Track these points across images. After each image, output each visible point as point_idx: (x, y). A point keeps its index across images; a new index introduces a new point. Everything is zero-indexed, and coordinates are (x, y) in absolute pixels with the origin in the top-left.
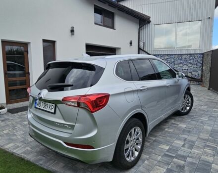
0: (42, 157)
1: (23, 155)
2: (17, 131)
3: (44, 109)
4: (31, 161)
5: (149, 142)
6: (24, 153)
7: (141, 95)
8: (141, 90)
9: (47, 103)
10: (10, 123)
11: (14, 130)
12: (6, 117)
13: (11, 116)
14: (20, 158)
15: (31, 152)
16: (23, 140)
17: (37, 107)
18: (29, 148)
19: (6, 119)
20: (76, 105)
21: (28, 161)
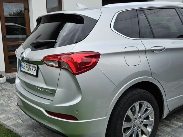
0: (31, 131)
1: (13, 128)
2: (12, 102)
3: (28, 72)
4: (19, 134)
5: (171, 127)
6: (15, 125)
7: (150, 57)
8: (153, 51)
9: (31, 65)
10: (7, 93)
11: (9, 101)
12: (4, 86)
13: (9, 86)
14: (9, 130)
15: (22, 125)
16: (16, 111)
17: (22, 69)
18: (20, 121)
19: (3, 89)
20: (57, 66)
21: (16, 134)
